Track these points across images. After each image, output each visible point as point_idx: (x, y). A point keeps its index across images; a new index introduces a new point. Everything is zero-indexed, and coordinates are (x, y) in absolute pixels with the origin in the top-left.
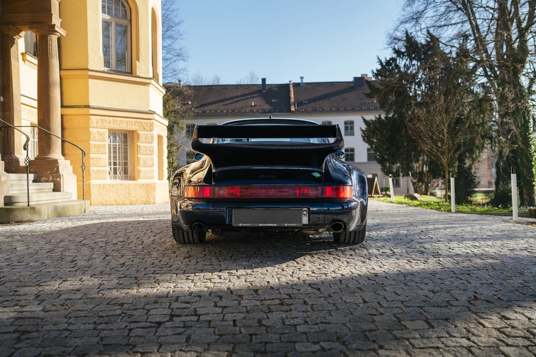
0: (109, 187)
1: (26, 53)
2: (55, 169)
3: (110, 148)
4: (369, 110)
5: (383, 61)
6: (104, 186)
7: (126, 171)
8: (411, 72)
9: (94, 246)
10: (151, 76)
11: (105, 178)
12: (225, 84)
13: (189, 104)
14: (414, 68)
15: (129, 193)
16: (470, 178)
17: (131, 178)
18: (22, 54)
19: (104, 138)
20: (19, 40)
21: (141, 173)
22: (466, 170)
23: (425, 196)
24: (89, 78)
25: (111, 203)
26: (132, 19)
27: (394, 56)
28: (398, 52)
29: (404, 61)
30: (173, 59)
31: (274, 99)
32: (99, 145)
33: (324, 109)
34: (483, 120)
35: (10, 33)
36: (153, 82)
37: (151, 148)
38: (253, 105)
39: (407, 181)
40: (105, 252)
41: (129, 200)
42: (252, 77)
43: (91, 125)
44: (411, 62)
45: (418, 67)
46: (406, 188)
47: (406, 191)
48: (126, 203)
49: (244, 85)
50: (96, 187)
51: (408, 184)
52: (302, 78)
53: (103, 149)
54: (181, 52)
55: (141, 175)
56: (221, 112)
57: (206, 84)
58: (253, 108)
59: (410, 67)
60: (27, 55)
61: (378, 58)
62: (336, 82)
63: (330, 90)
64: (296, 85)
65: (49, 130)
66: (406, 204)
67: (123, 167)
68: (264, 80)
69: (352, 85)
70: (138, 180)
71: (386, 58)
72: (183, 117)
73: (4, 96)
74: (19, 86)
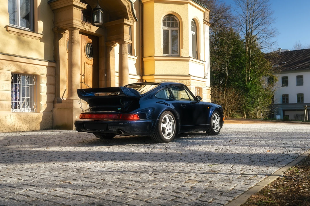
13: (285, 63)
20: (115, 48)
24: (155, 60)
26: (180, 27)
35: (110, 45)
36: (191, 59)
73: (106, 74)
74: (114, 69)
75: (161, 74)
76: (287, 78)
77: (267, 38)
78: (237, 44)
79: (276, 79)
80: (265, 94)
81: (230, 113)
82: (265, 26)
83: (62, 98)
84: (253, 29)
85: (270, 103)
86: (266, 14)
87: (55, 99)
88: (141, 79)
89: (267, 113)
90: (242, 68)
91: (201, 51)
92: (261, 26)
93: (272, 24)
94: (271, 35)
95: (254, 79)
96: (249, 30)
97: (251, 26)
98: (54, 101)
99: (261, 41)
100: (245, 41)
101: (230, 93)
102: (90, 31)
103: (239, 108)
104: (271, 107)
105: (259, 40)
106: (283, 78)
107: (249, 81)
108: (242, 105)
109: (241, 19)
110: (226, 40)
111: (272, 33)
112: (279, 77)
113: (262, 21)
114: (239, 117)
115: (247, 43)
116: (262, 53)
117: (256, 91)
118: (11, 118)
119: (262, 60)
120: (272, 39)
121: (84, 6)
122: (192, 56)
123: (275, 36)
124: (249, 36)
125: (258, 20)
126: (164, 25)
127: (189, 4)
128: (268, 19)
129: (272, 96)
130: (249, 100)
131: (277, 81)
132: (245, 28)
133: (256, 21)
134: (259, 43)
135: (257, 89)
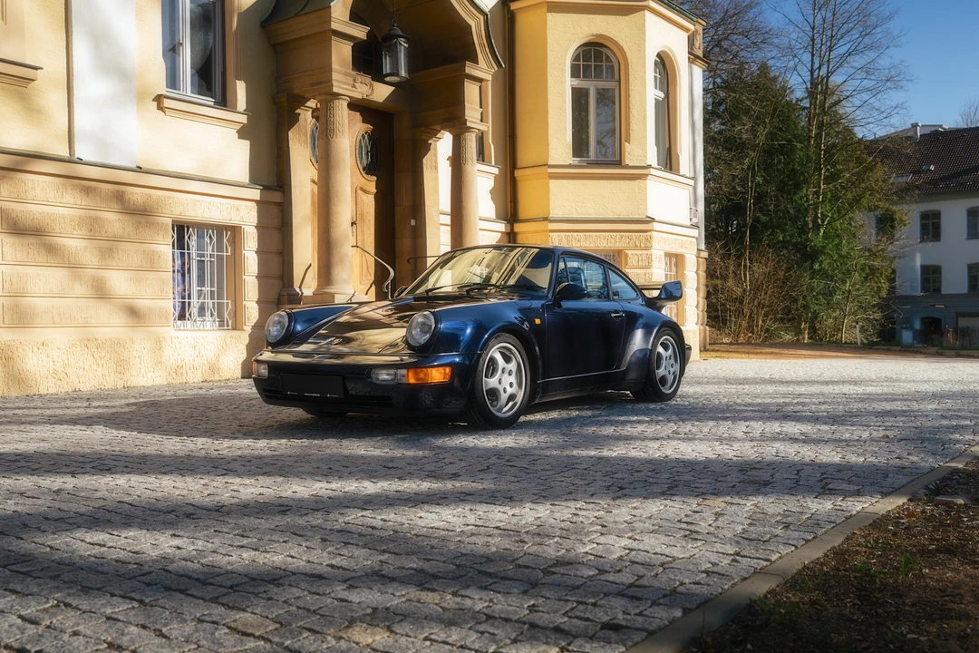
13: (931, 170)
20: (437, 144)
24: (550, 177)
26: (622, 78)
35: (423, 137)
36: (653, 171)
37: (648, 276)
73: (415, 218)
74: (437, 203)
75: (567, 215)
76: (937, 215)
77: (874, 92)
78: (782, 112)
79: (901, 221)
80: (869, 267)
81: (760, 323)
82: (873, 55)
83: (298, 290)
84: (831, 66)
85: (884, 294)
86: (873, 19)
87: (282, 293)
88: (509, 231)
89: (874, 325)
90: (798, 187)
91: (681, 147)
92: (857, 58)
93: (892, 51)
94: (889, 84)
95: (833, 220)
96: (820, 68)
97: (826, 58)
98: (279, 299)
99: (858, 103)
100: (806, 103)
101: (760, 262)
102: (371, 98)
103: (787, 311)
104: (888, 306)
105: (850, 99)
106: (925, 217)
107: (817, 227)
108: (796, 300)
109: (797, 37)
110: (748, 103)
111: (892, 77)
112: (910, 214)
113: (860, 39)
114: (788, 337)
115: (813, 111)
116: (860, 140)
117: (840, 256)
118: (174, 347)
119: (859, 161)
120: (894, 97)
121: (360, 32)
122: (655, 164)
123: (902, 87)
124: (819, 88)
125: (847, 38)
126: (575, 73)
127: (647, 13)
128: (879, 36)
129: (890, 271)
130: (819, 284)
131: (905, 225)
132: (809, 65)
133: (842, 42)
134: (849, 110)
135: (845, 250)
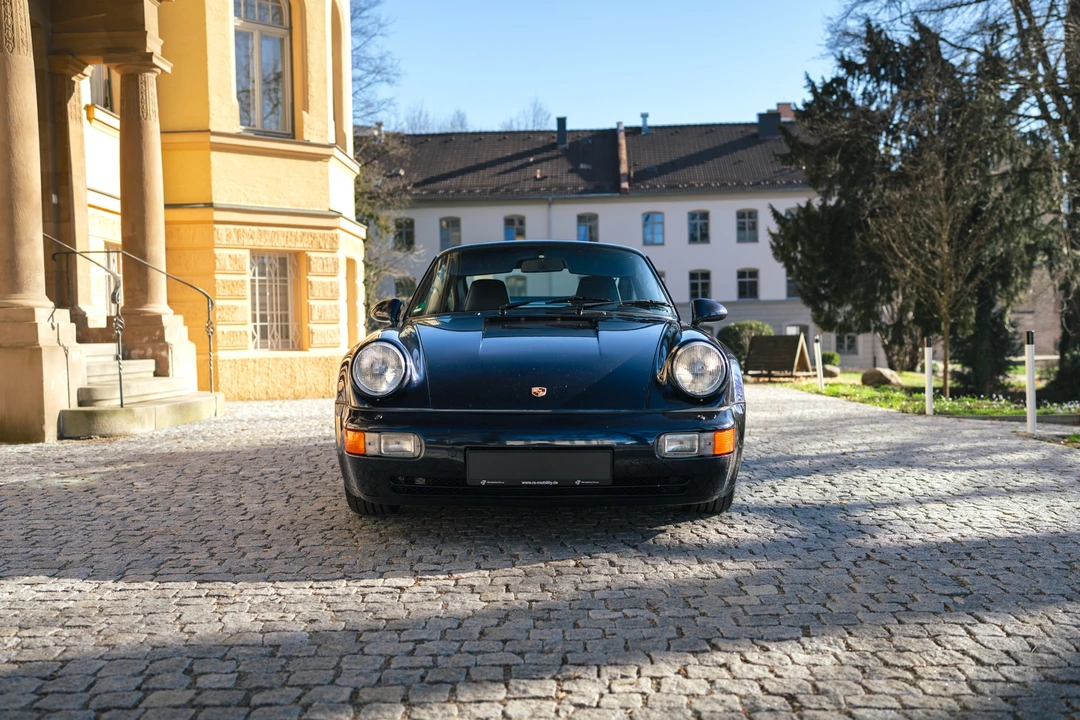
0: (253, 364)
1: (93, 105)
2: (158, 333)
3: (253, 287)
4: (789, 187)
5: (818, 83)
6: (244, 362)
7: (285, 333)
8: (878, 108)
9: (262, 480)
10: (332, 140)
11: (245, 348)
12: (477, 130)
13: (400, 175)
14: (884, 98)
15: (291, 376)
16: (1002, 337)
17: (296, 345)
18: (87, 108)
19: (241, 268)
20: (82, 82)
21: (315, 336)
22: (995, 319)
23: (910, 374)
24: (212, 148)
25: (257, 397)
26: (294, 25)
27: (842, 73)
28: (848, 65)
29: (863, 85)
30: (367, 80)
31: (583, 162)
32: (232, 281)
33: (693, 185)
34: (1032, 213)
35: (68, 71)
36: (336, 152)
37: (334, 286)
38: (538, 176)
39: (873, 341)
40: (285, 490)
41: (292, 390)
42: (537, 112)
43: (217, 242)
44: (879, 85)
45: (893, 97)
46: (870, 356)
47: (871, 361)
48: (286, 396)
49: (519, 132)
50: (228, 366)
51: (874, 347)
52: (645, 116)
53: (240, 289)
54: (383, 65)
55: (315, 340)
56: (470, 191)
57: (436, 131)
58: (538, 184)
59: (876, 97)
60: (96, 110)
61: (808, 78)
62: (721, 125)
63: (706, 144)
64: (633, 132)
65: (144, 257)
66: (847, 396)
67: (279, 324)
68: (562, 122)
69: (755, 130)
70: (310, 349)
71: (823, 78)
72: (387, 206)
73: (57, 194)
75: (234, 202)
76: (411, 224)
126: (239, 12)
